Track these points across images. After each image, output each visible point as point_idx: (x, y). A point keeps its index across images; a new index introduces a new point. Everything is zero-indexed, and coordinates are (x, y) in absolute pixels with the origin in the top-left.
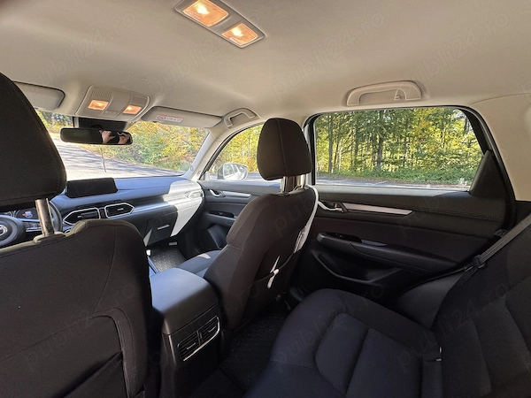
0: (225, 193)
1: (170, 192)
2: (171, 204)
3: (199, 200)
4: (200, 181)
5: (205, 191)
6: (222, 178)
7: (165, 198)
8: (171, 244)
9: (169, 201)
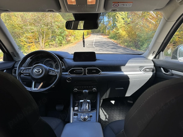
0: (174, 72)
1: (127, 65)
2: (125, 73)
3: (150, 74)
4: (154, 60)
5: (157, 68)
6: (176, 58)
7: (123, 68)
8: (129, 101)
9: (125, 72)
